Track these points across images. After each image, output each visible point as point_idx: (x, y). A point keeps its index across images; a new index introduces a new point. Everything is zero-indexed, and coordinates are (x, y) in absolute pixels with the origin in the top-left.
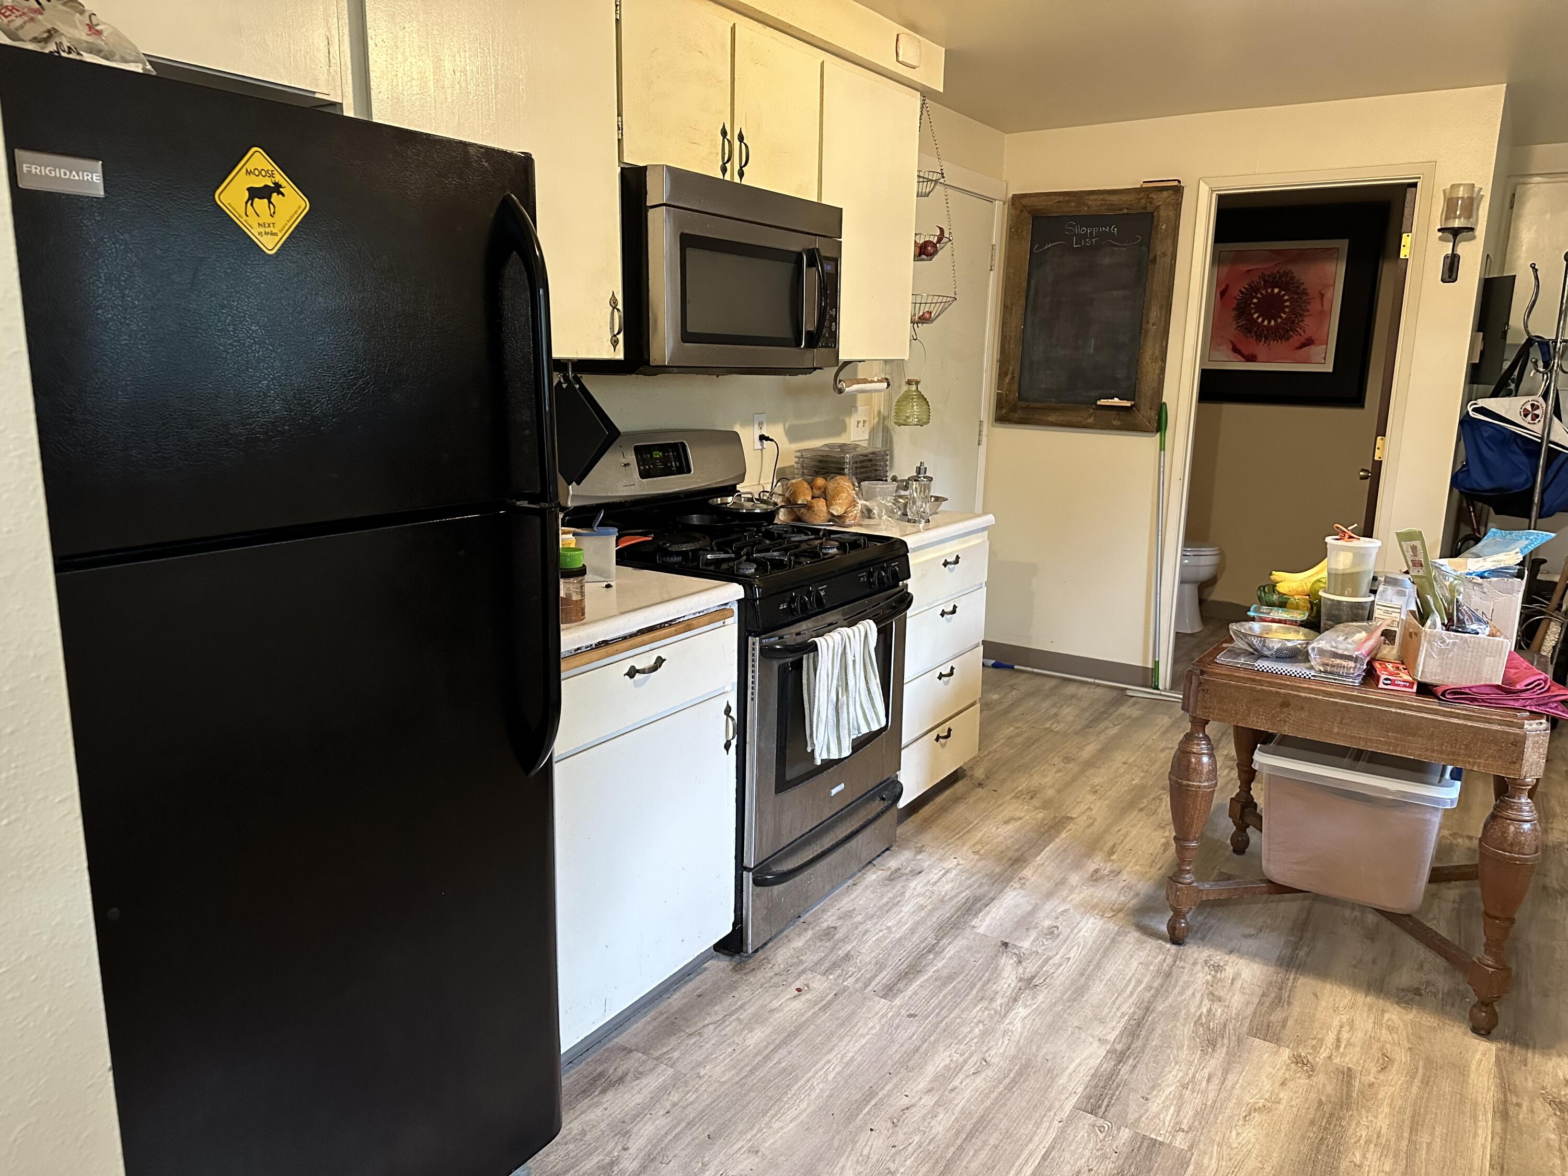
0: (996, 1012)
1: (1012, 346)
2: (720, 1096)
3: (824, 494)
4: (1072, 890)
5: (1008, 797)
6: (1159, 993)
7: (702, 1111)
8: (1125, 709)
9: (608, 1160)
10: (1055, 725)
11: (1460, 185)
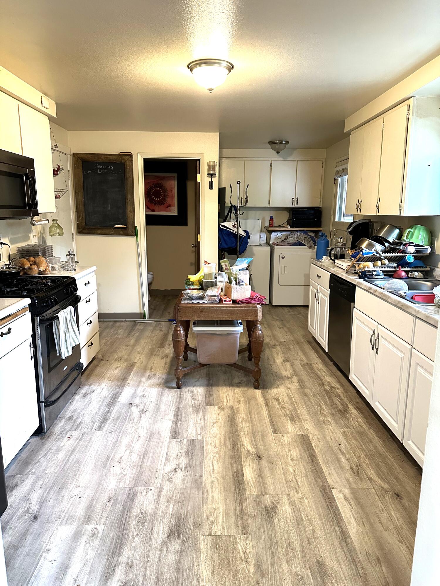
0: (136, 423)
1: (81, 206)
2: (57, 477)
3: (35, 263)
4: (144, 382)
5: (113, 361)
6: (180, 402)
7: (53, 483)
8: (138, 327)
9: (26, 509)
10: (118, 336)
11: (211, 161)
